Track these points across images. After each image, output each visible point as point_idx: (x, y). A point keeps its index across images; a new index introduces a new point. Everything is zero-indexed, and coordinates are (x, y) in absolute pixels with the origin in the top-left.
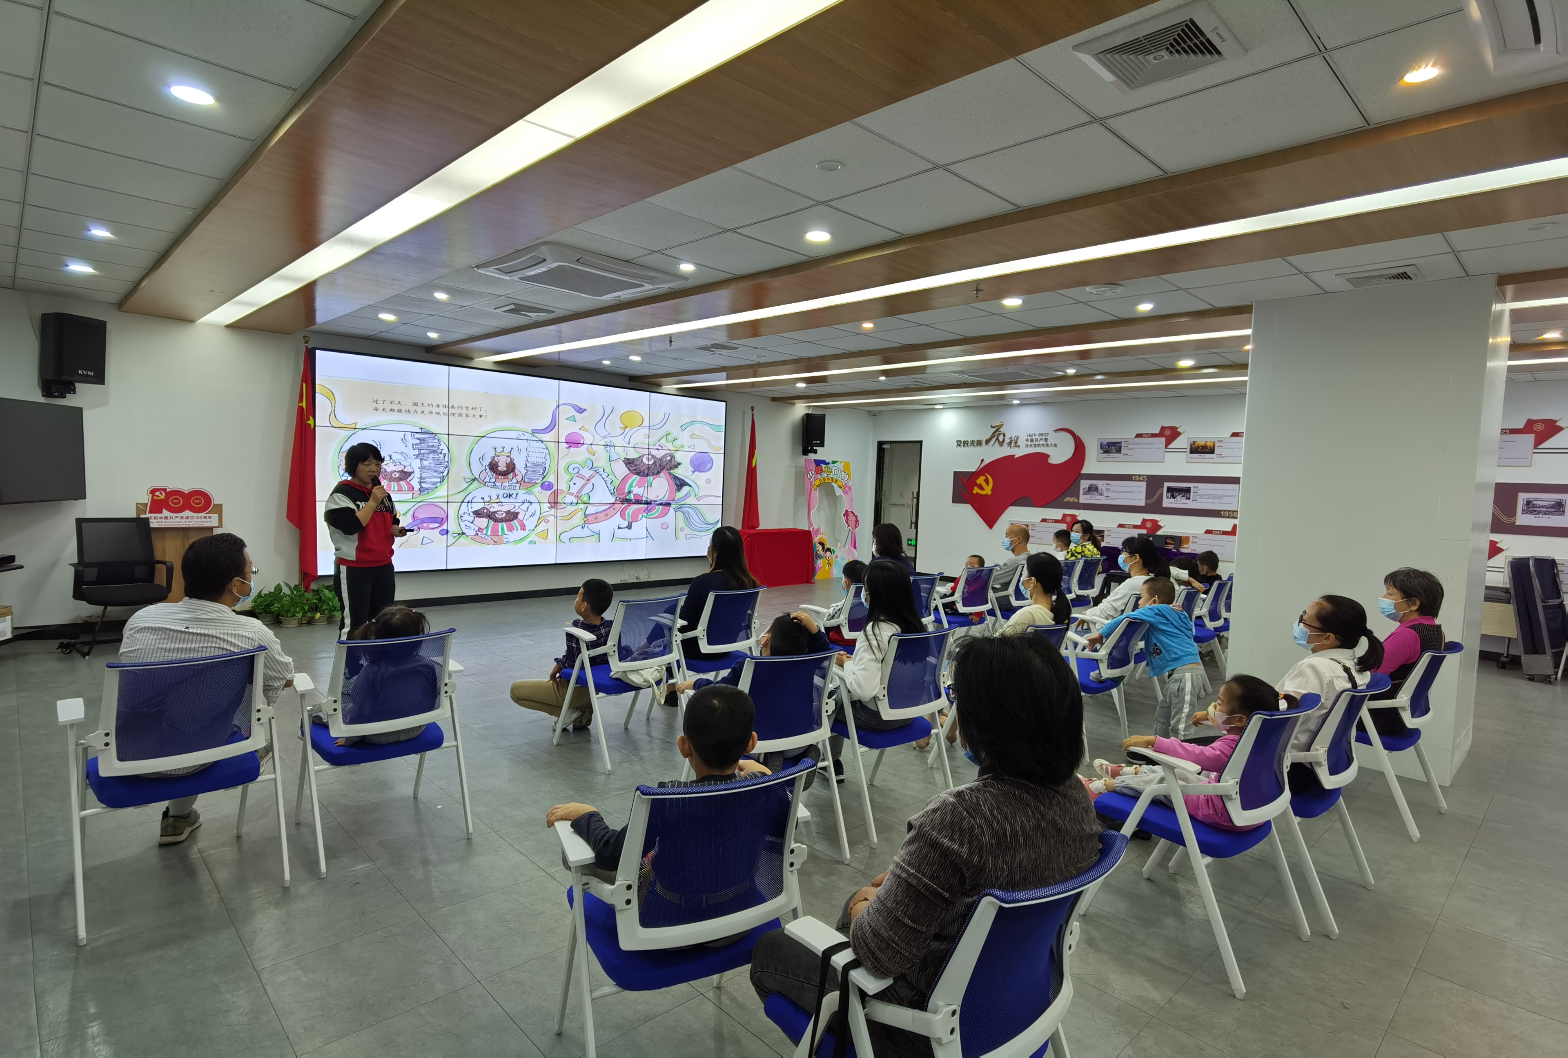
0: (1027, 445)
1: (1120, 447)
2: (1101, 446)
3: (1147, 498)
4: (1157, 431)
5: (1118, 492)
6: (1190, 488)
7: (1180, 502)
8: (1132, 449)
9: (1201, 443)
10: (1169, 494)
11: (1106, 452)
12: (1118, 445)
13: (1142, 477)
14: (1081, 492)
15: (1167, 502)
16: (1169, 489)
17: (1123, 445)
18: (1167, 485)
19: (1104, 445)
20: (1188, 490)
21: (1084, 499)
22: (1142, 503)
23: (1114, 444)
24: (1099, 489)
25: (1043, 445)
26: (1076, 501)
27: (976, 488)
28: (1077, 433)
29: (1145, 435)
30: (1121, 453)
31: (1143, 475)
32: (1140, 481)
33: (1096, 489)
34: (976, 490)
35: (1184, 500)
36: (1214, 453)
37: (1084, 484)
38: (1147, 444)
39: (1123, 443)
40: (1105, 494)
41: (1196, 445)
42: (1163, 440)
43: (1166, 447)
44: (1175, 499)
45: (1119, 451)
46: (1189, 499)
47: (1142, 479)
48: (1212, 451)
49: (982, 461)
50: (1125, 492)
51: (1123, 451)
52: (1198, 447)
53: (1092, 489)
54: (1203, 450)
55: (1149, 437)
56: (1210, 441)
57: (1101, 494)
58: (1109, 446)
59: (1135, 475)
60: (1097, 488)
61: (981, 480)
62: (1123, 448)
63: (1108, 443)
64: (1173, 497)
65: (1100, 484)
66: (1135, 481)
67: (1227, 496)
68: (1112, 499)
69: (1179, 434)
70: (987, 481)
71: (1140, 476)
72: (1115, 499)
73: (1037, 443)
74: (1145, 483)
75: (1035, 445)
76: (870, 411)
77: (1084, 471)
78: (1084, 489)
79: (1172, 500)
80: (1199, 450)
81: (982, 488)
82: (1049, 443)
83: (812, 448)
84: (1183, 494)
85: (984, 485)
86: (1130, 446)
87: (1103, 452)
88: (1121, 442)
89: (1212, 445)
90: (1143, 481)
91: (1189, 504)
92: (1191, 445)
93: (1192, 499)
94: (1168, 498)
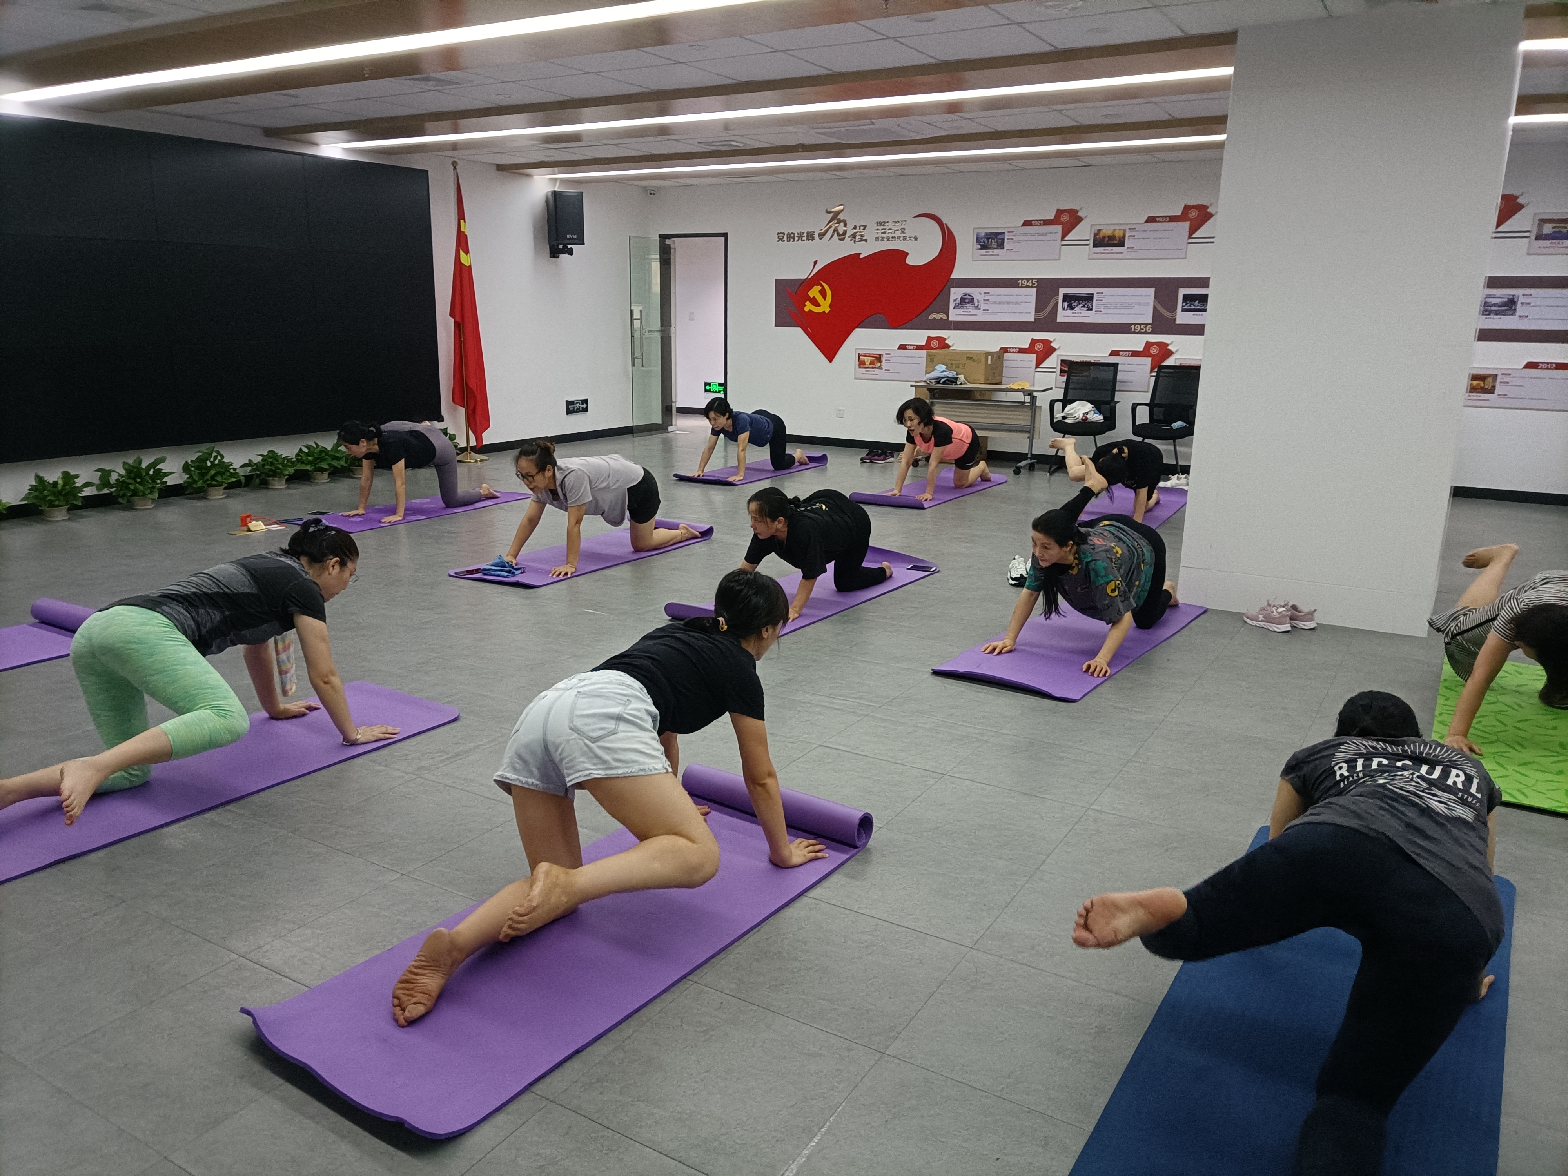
0: (877, 239)
1: (1003, 240)
2: (977, 239)
3: (1037, 310)
4: (1051, 216)
5: (1000, 303)
6: (1093, 294)
7: (1080, 315)
8: (1019, 242)
9: (1107, 231)
10: (1066, 304)
11: (984, 247)
12: (1000, 237)
13: (1030, 281)
14: (952, 305)
15: (1063, 316)
16: (1066, 298)
17: (1006, 238)
18: (1062, 291)
19: (982, 238)
20: (1089, 298)
21: (955, 315)
22: (1031, 318)
23: (996, 235)
24: (975, 300)
25: (899, 238)
26: (945, 318)
27: (808, 303)
28: (945, 221)
29: (1036, 223)
30: (1003, 248)
31: (1032, 279)
32: (1027, 286)
33: (972, 300)
34: (809, 307)
35: (1084, 312)
36: (1123, 246)
37: (956, 293)
38: (1039, 234)
39: (1006, 234)
40: (983, 307)
41: (1102, 235)
42: (1059, 229)
43: (1063, 239)
44: (1073, 311)
45: (1001, 246)
46: (1091, 310)
47: (1030, 285)
48: (1121, 244)
49: (816, 263)
50: (1008, 303)
51: (1007, 246)
52: (1104, 238)
53: (966, 300)
54: (1109, 242)
55: (1040, 225)
56: (1120, 230)
57: (977, 308)
58: (988, 239)
59: (1022, 279)
60: (973, 298)
61: (814, 292)
62: (1006, 240)
63: (987, 234)
64: (1071, 308)
65: (976, 293)
66: (1022, 287)
67: (1139, 304)
68: (992, 313)
69: (1079, 220)
70: (823, 293)
71: (1028, 280)
72: (996, 313)
73: (890, 235)
74: (1035, 289)
75: (888, 239)
76: (645, 188)
77: (954, 276)
78: (955, 301)
79: (1069, 312)
80: (1104, 241)
81: (816, 303)
82: (907, 234)
83: (565, 246)
84: (1084, 303)
85: (819, 298)
86: (1015, 239)
87: (979, 247)
88: (1004, 233)
89: (1122, 235)
90: (1032, 287)
91: (1091, 317)
92: (1095, 235)
93: (1094, 309)
94: (1064, 310)
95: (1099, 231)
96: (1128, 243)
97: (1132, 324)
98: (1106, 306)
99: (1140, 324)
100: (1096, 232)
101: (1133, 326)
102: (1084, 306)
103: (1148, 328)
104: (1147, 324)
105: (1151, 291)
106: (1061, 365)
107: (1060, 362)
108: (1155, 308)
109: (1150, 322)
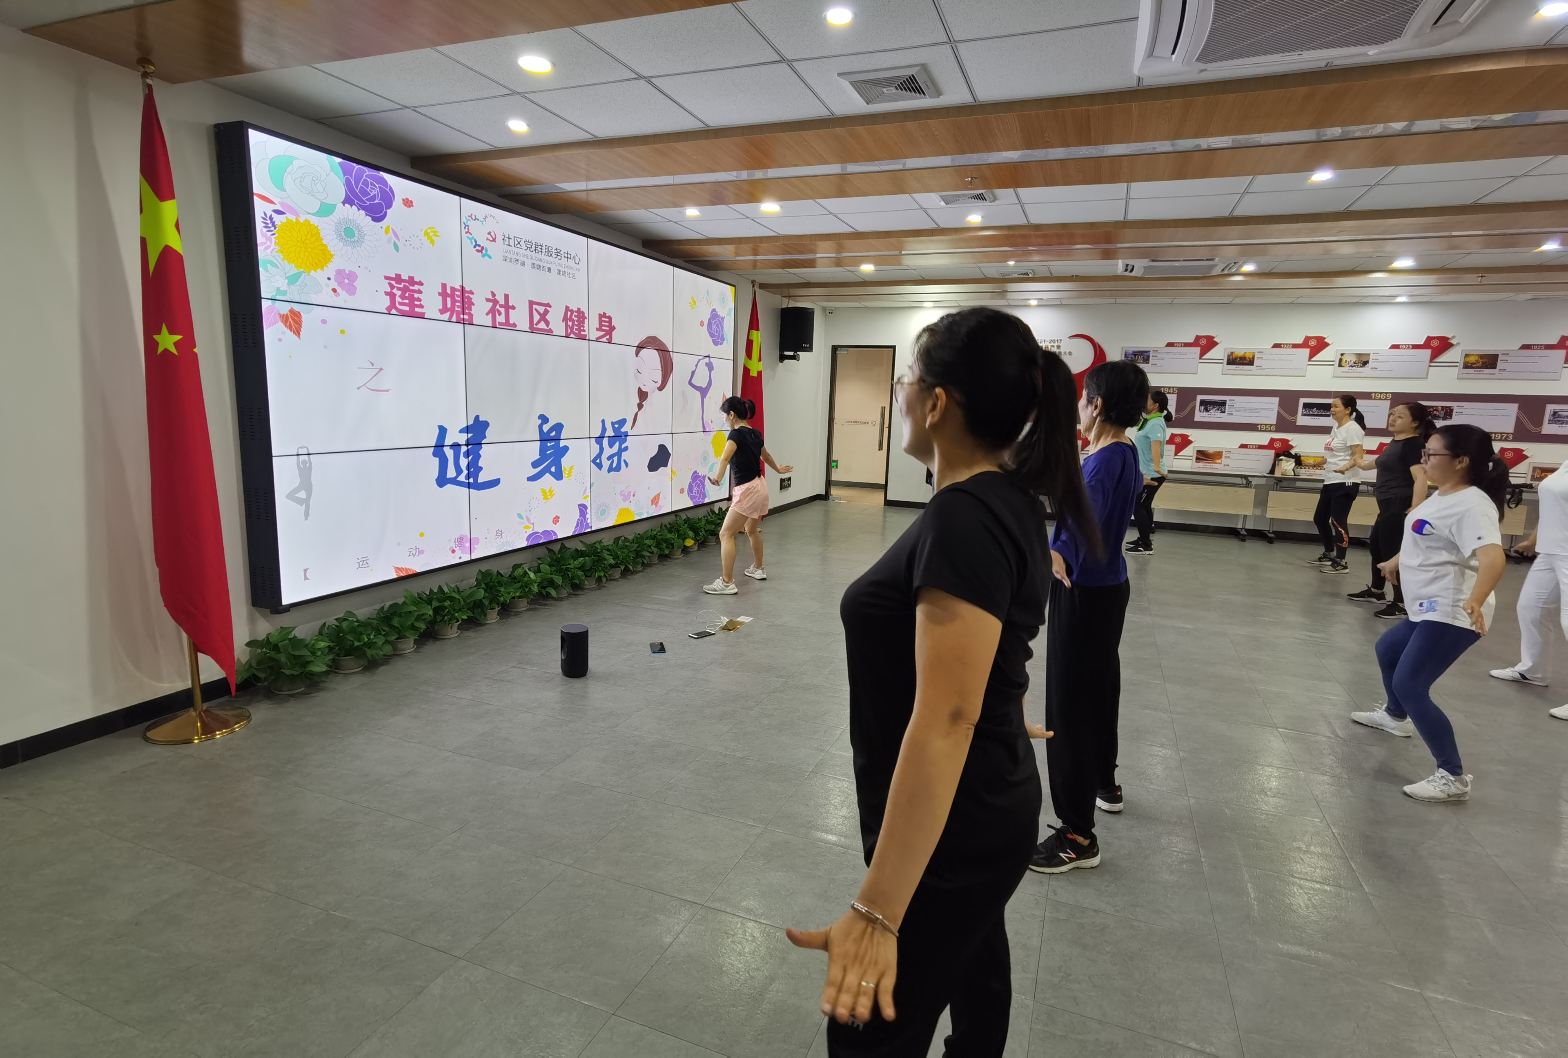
1: (1148, 357)
4: (1191, 341)
6: (1226, 401)
7: (1214, 416)
8: (1162, 359)
9: (1239, 353)
10: (1202, 408)
12: (1146, 354)
15: (1200, 416)
16: (1203, 403)
17: (1151, 355)
18: (1200, 397)
20: (1223, 404)
23: (1142, 353)
28: (1096, 340)
29: (1177, 345)
31: (1173, 387)
35: (1218, 414)
36: (1253, 365)
38: (1180, 353)
39: (1151, 353)
41: (1234, 356)
42: (1197, 350)
43: (1200, 358)
44: (1209, 413)
46: (1224, 412)
48: (1251, 362)
51: (1151, 361)
52: (1236, 358)
54: (1241, 361)
55: (1182, 346)
56: (1250, 353)
58: (1135, 355)
62: (1151, 357)
63: (1134, 352)
64: (1207, 410)
67: (1265, 409)
69: (1216, 344)
76: (825, 308)
79: (1205, 414)
80: (1237, 361)
83: (795, 353)
84: (1218, 407)
86: (1159, 356)
88: (1150, 351)
89: (1251, 357)
91: (1224, 418)
92: (1228, 356)
93: (1227, 412)
94: (1201, 411)
95: (1232, 353)
96: (1256, 362)
97: (1258, 424)
98: (1238, 410)
99: (1266, 425)
100: (1229, 354)
101: (1259, 426)
102: (1218, 410)
103: (1272, 428)
104: (1271, 425)
105: (1276, 400)
106: (1197, 454)
107: (1195, 452)
108: (1279, 413)
109: (1275, 423)
